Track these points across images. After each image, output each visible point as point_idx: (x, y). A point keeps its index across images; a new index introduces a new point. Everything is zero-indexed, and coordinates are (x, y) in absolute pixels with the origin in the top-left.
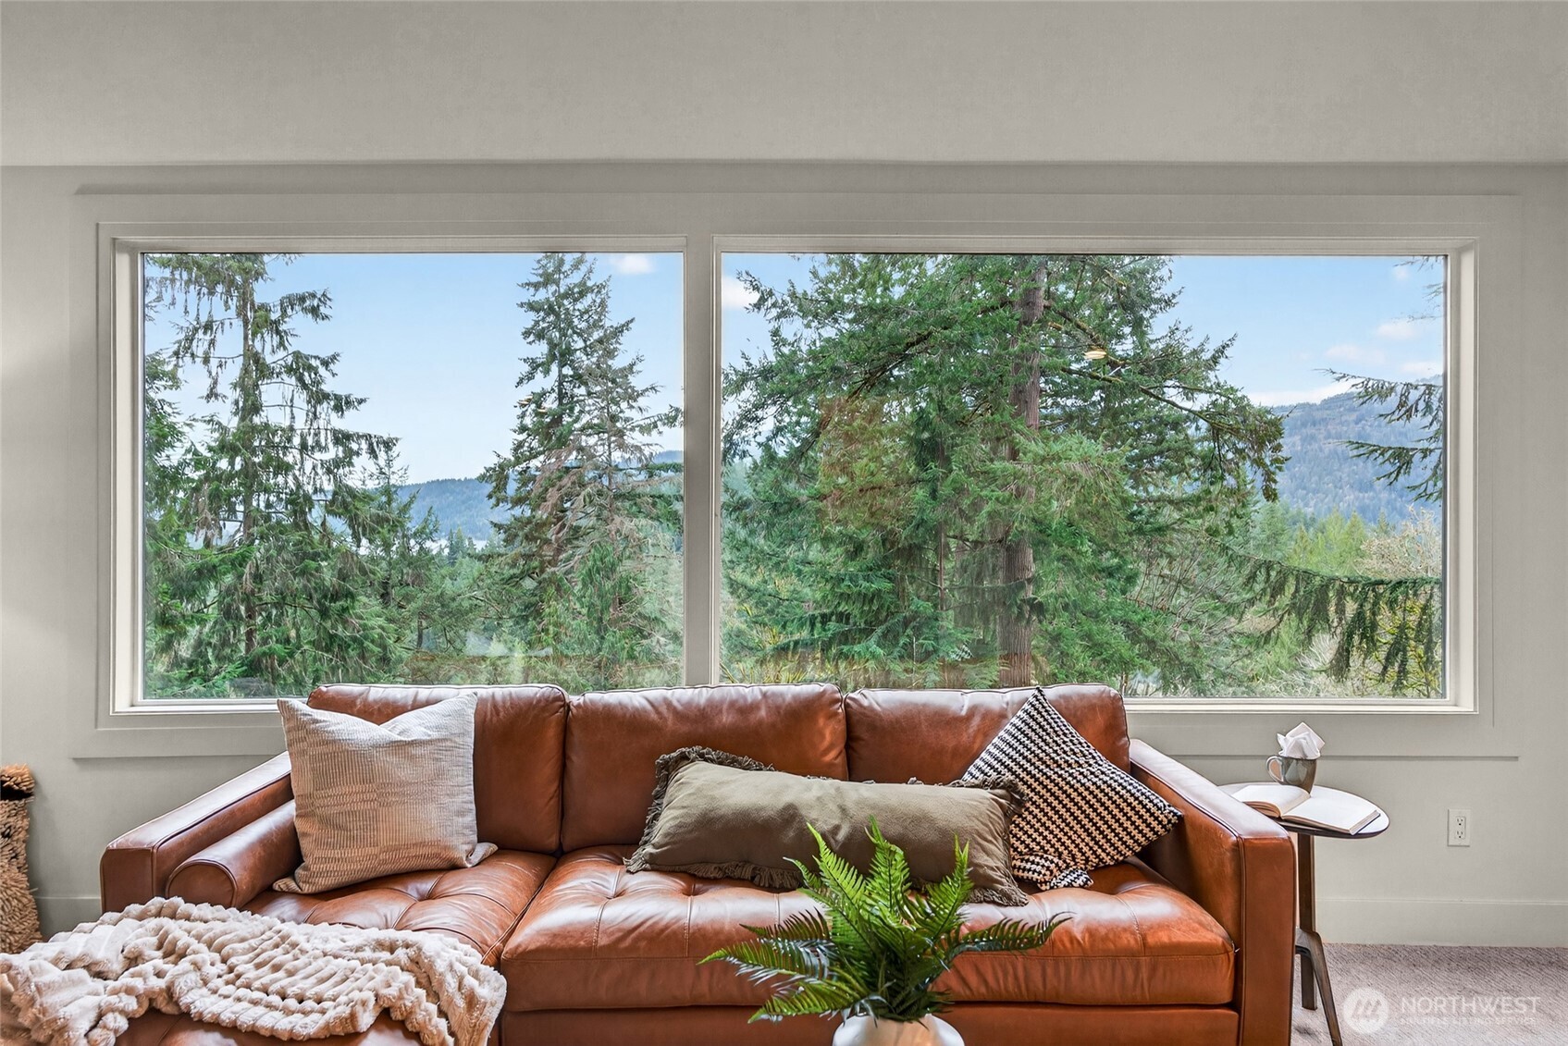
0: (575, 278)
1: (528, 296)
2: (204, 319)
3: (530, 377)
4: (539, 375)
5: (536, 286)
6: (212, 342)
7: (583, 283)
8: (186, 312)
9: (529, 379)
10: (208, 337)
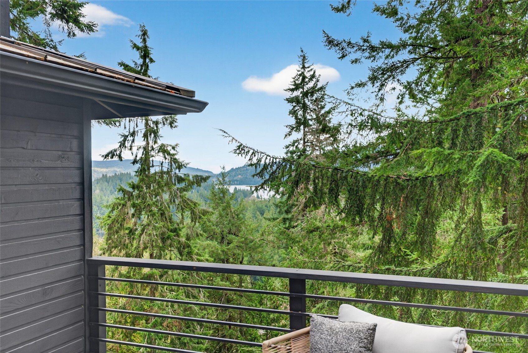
0: (311, 85)
1: (289, 95)
2: (132, 131)
3: (289, 134)
4: (294, 133)
5: (292, 90)
6: (133, 141)
7: (313, 88)
8: (125, 128)
9: (289, 135)
10: (132, 138)
